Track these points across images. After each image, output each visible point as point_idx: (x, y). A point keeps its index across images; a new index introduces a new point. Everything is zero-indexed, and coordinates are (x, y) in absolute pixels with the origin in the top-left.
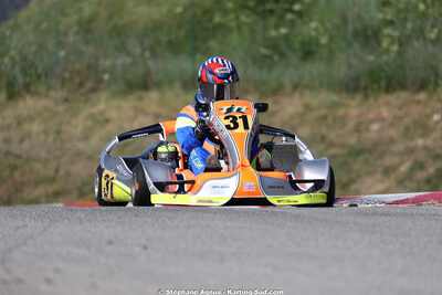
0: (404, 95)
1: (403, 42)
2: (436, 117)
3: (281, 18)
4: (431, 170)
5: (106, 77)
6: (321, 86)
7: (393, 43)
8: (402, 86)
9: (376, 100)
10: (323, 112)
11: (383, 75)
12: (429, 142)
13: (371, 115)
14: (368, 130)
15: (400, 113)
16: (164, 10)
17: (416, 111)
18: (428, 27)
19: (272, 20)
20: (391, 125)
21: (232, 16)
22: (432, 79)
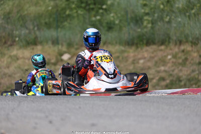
0: (154, 47)
1: (153, 22)
2: (169, 57)
3: (97, 12)
4: (168, 81)
5: (17, 39)
6: (116, 43)
7: (148, 23)
8: (154, 43)
9: (142, 49)
10: (117, 55)
11: (144, 37)
12: (167, 68)
13: (140, 56)
14: (138, 63)
15: (152, 55)
16: (43, 8)
17: (160, 54)
18: (165, 16)
19: (93, 13)
20: (149, 61)
21: (75, 11)
22: (167, 39)
